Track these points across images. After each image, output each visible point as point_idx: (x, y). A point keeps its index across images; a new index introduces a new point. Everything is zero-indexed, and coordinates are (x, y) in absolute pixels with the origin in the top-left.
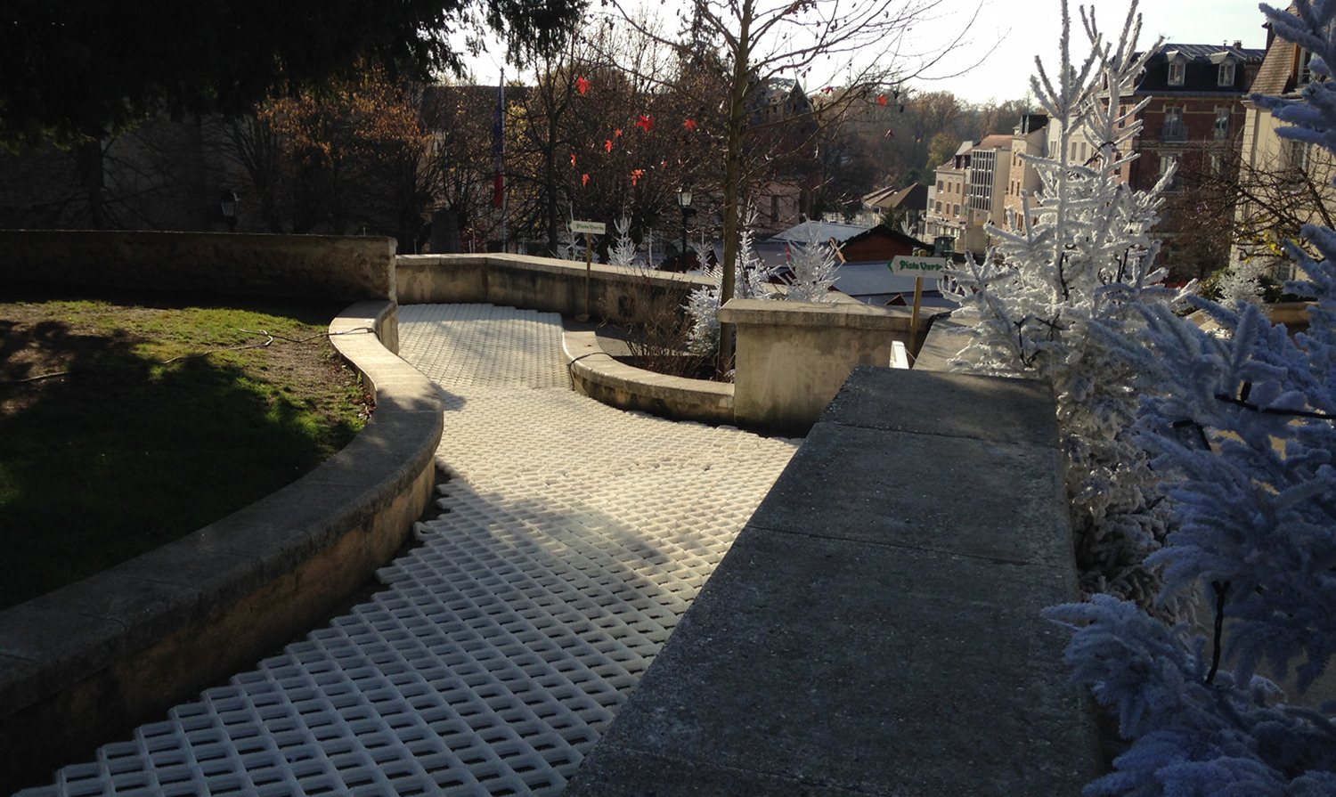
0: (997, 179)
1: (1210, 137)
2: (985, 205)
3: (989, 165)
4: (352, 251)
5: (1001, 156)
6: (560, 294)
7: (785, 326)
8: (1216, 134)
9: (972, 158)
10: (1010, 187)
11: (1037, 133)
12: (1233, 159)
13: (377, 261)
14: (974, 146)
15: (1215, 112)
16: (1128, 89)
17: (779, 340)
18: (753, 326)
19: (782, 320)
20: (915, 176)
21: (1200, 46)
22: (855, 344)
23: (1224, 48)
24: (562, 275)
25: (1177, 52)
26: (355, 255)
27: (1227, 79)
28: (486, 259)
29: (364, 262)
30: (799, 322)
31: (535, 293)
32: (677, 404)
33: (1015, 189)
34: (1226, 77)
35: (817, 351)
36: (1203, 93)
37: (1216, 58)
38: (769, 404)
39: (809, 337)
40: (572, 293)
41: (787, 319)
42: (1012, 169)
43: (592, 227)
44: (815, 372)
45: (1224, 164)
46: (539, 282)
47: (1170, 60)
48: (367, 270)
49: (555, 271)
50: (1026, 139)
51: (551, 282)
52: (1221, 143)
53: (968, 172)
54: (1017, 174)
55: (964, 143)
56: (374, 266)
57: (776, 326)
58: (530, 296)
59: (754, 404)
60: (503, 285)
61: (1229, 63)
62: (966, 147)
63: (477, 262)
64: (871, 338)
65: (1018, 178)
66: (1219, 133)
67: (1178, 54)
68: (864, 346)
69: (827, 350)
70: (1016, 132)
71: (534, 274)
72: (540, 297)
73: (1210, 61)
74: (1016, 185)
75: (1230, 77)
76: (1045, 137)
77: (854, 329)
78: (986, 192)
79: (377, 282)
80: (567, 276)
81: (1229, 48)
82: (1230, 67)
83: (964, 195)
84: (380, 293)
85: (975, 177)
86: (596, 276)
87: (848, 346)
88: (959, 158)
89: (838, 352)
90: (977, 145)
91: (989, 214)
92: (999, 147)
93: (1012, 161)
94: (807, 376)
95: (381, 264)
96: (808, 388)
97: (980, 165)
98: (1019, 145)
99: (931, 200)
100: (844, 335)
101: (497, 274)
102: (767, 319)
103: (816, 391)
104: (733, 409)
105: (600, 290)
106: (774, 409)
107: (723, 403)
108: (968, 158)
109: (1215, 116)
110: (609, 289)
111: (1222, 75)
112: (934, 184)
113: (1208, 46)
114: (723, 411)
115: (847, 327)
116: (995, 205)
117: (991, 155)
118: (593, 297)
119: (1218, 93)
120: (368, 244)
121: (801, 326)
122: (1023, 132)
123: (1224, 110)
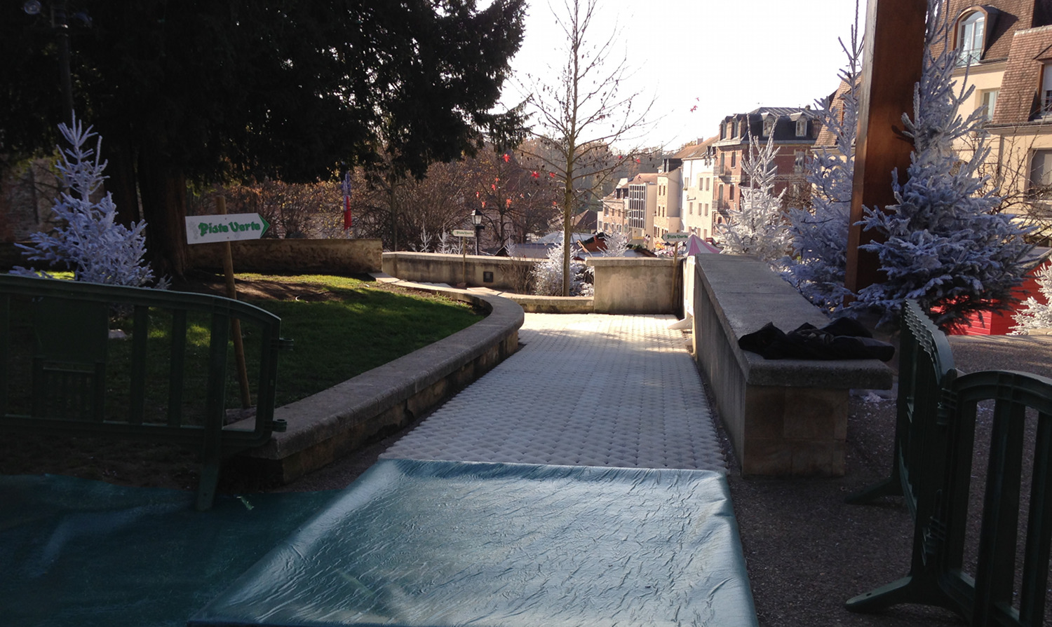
0: (648, 205)
1: (793, 172)
2: (640, 224)
3: (643, 196)
4: (363, 246)
5: (650, 189)
6: (445, 272)
7: (616, 266)
8: (796, 170)
9: (630, 191)
10: (657, 211)
11: (675, 172)
12: (806, 186)
13: (376, 251)
14: (629, 181)
15: (795, 154)
16: (736, 140)
17: (614, 273)
18: (603, 267)
19: (616, 264)
20: (585, 205)
21: (783, 108)
22: (649, 273)
23: (798, 110)
24: (446, 261)
25: (768, 113)
26: (364, 249)
27: (801, 131)
28: (396, 255)
29: (369, 252)
30: (623, 264)
31: (429, 272)
32: (563, 307)
33: (661, 212)
34: (801, 129)
35: (632, 278)
36: (787, 141)
37: (794, 116)
38: (610, 303)
39: (628, 271)
40: (453, 271)
41: (618, 263)
42: (659, 198)
43: (466, 233)
44: (630, 287)
45: (801, 189)
46: (432, 267)
47: (764, 118)
48: (371, 256)
49: (442, 260)
50: (667, 176)
51: (439, 266)
52: (799, 176)
53: (627, 201)
54: (663, 201)
55: (622, 180)
56: (374, 254)
57: (613, 267)
58: (426, 275)
59: (603, 303)
60: (408, 270)
61: (803, 120)
62: (623, 182)
63: (390, 257)
64: (656, 270)
65: (663, 204)
66: (798, 169)
67: (769, 115)
68: (653, 274)
69: (636, 277)
70: (660, 171)
71: (428, 262)
72: (432, 275)
73: (790, 119)
74: (661, 209)
75: (804, 128)
76: (680, 175)
77: (648, 266)
78: (641, 215)
79: (376, 263)
80: (450, 262)
81: (803, 109)
82: (803, 124)
83: (624, 218)
84: (378, 268)
85: (632, 205)
86: (469, 261)
87: (645, 275)
88: (619, 190)
89: (640, 277)
90: (631, 180)
91: (643, 231)
92: (647, 182)
93: (658, 192)
94: (627, 289)
95: (378, 253)
96: (628, 294)
97: (634, 196)
98: (663, 180)
99: (600, 222)
100: (643, 269)
101: (403, 264)
102: (609, 264)
103: (632, 296)
104: (593, 307)
105: (471, 269)
106: (613, 305)
107: (588, 304)
108: (626, 190)
109: (795, 157)
110: (477, 268)
111: (799, 129)
112: (602, 210)
113: (788, 108)
114: (588, 308)
115: (645, 266)
116: (647, 224)
117: (643, 188)
118: (467, 273)
119: (796, 141)
120: (371, 242)
121: (624, 267)
122: (665, 171)
123: (801, 152)
